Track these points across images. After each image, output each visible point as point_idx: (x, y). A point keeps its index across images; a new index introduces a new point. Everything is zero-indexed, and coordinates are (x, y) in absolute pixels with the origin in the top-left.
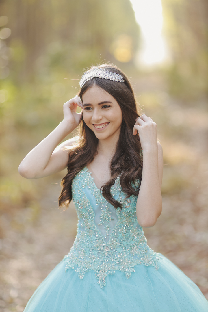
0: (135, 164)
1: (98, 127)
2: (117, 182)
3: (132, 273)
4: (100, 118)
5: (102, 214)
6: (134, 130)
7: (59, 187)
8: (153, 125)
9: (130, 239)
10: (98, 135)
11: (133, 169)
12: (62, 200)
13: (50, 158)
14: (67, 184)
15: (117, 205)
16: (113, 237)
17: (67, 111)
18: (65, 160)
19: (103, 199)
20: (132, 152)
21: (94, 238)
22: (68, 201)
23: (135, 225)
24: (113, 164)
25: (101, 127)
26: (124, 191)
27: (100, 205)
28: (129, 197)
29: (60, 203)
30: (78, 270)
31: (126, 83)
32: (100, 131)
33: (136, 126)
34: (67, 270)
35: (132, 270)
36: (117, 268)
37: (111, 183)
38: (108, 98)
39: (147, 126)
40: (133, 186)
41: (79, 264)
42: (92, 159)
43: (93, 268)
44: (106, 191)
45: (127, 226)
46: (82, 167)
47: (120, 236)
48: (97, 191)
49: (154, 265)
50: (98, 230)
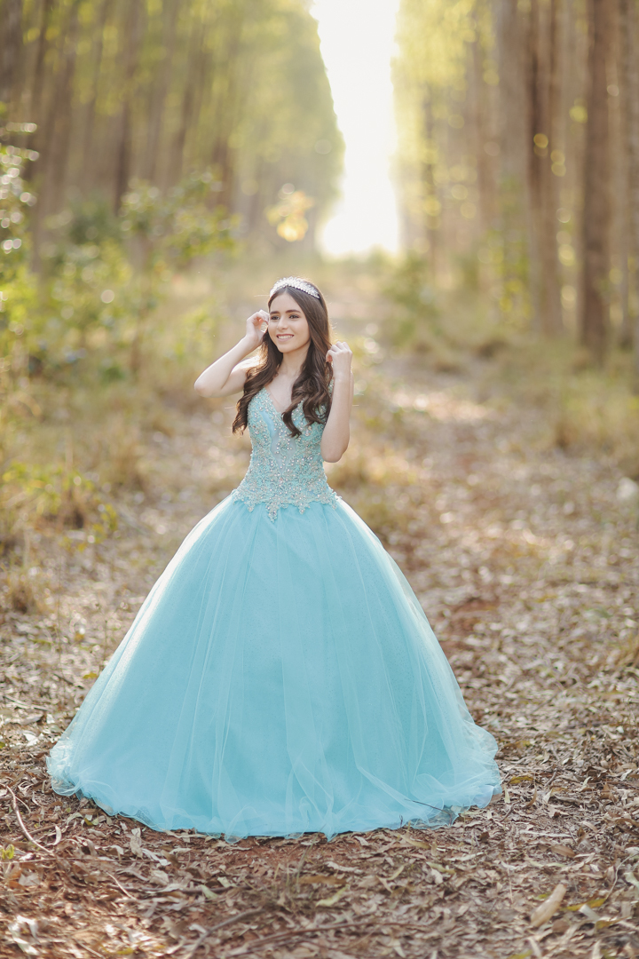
0: (319, 388)
1: (282, 337)
2: (300, 406)
3: (306, 508)
4: (285, 327)
5: (280, 440)
6: (327, 356)
7: (233, 411)
8: (348, 353)
9: (309, 472)
10: (281, 348)
11: (318, 394)
12: (236, 426)
13: (228, 378)
14: (243, 406)
15: (295, 432)
16: (289, 468)
17: (250, 326)
18: (243, 380)
19: (282, 423)
20: (317, 375)
21: (268, 467)
22: (243, 427)
23: (316, 458)
24: (295, 387)
25: (285, 337)
26: (306, 417)
27: (278, 430)
28: (310, 425)
29: (234, 431)
30: (248, 503)
31: (320, 300)
32: (283, 342)
33: (330, 352)
34: (236, 502)
35: (306, 505)
36: (290, 501)
37: (295, 407)
38: (296, 307)
39: (342, 354)
40: (317, 413)
41: (250, 497)
42: (271, 380)
43: (264, 500)
44: (287, 418)
45: (305, 458)
46: (261, 387)
47: (297, 467)
48: (278, 415)
49: (331, 504)
50: (274, 458)
